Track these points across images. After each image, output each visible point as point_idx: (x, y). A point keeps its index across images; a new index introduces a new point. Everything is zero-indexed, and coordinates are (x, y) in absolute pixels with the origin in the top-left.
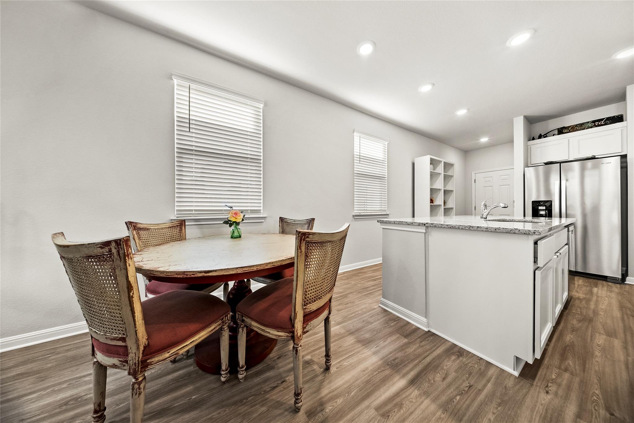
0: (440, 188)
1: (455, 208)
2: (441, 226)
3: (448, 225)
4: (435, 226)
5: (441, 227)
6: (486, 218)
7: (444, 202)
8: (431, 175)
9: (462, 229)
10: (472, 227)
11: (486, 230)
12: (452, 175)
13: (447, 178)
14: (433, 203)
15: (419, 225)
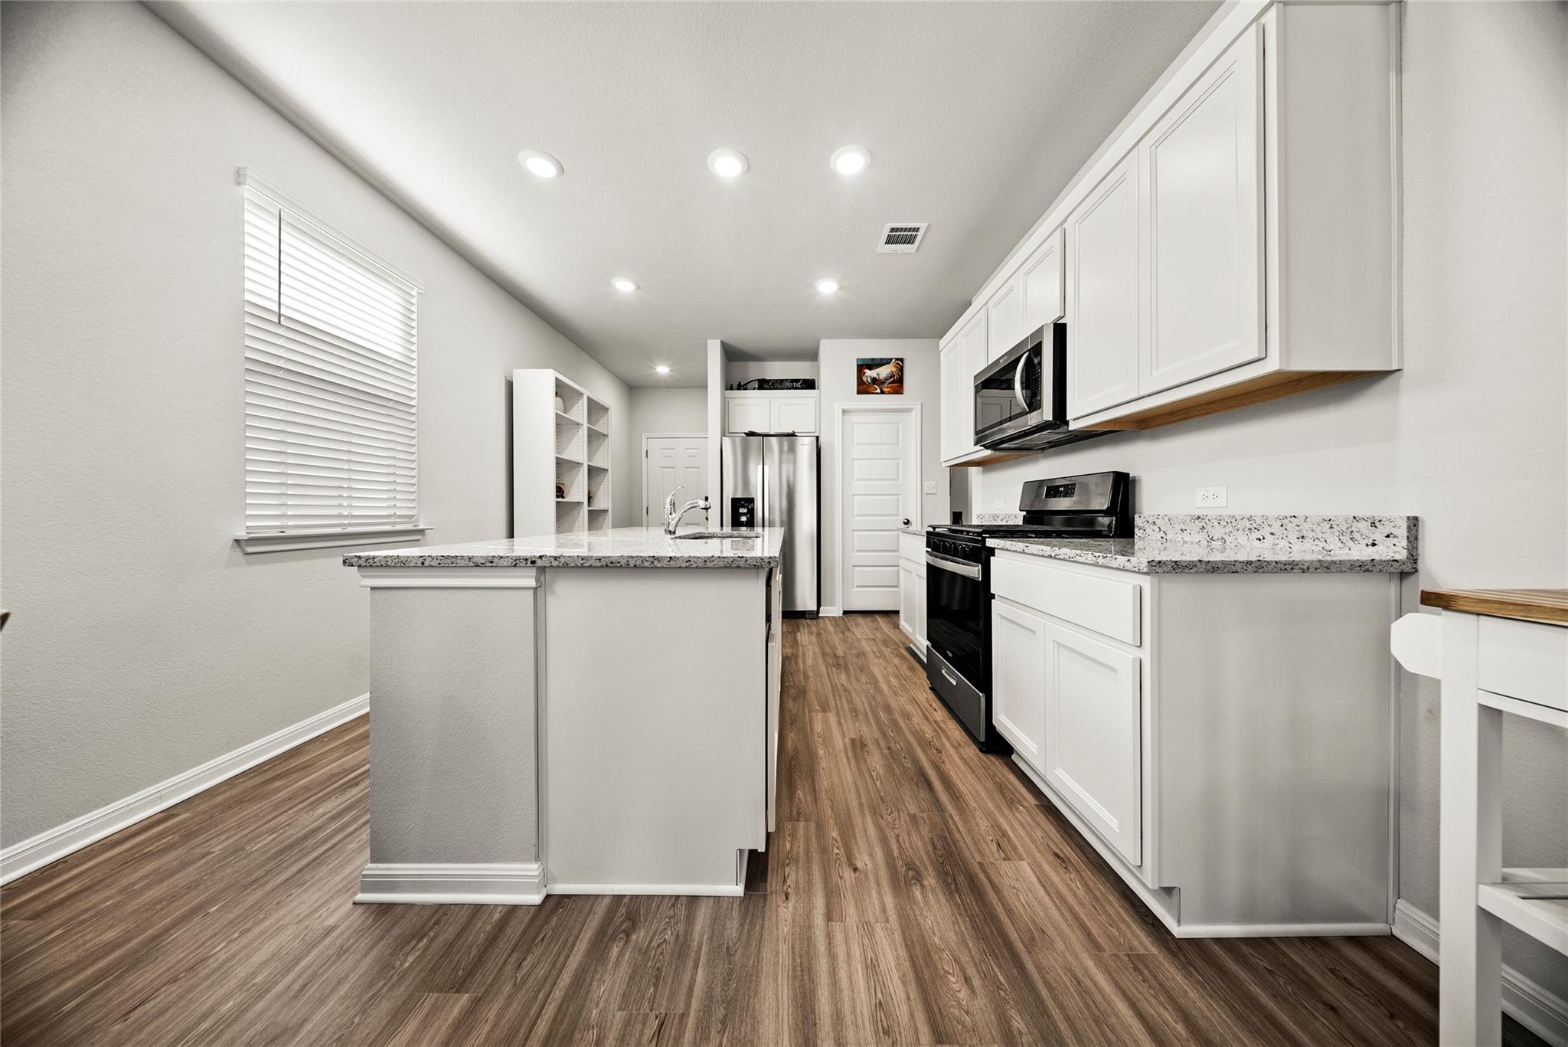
0: (580, 461)
1: (612, 510)
2: (582, 562)
3: (600, 559)
4: (566, 566)
5: (582, 567)
6: (674, 533)
7: (589, 494)
8: (557, 424)
9: (635, 566)
10: (658, 559)
11: (687, 564)
12: (605, 433)
13: (595, 438)
14: (563, 497)
15: (515, 566)
